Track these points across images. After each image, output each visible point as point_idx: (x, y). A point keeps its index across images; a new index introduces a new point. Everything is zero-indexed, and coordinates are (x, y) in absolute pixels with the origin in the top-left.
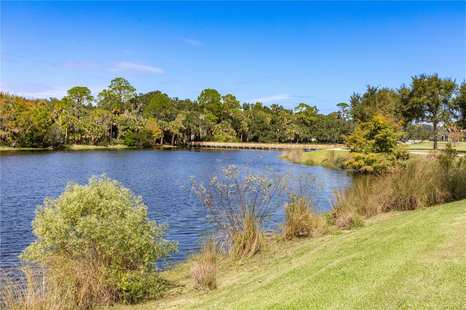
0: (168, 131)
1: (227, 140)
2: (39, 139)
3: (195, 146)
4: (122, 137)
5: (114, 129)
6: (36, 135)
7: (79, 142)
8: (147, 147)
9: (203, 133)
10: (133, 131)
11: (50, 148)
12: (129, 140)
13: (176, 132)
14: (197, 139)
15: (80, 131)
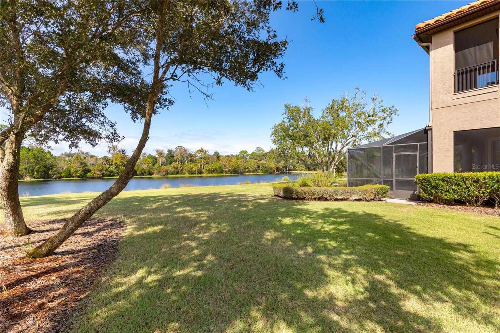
0: (278, 167)
1: (302, 170)
2: (236, 171)
3: (288, 173)
4: (261, 170)
5: (259, 167)
6: (235, 170)
7: (247, 172)
8: (271, 173)
9: (291, 167)
10: (265, 167)
11: (240, 174)
12: (264, 171)
13: (281, 167)
14: (289, 170)
15: (248, 168)
